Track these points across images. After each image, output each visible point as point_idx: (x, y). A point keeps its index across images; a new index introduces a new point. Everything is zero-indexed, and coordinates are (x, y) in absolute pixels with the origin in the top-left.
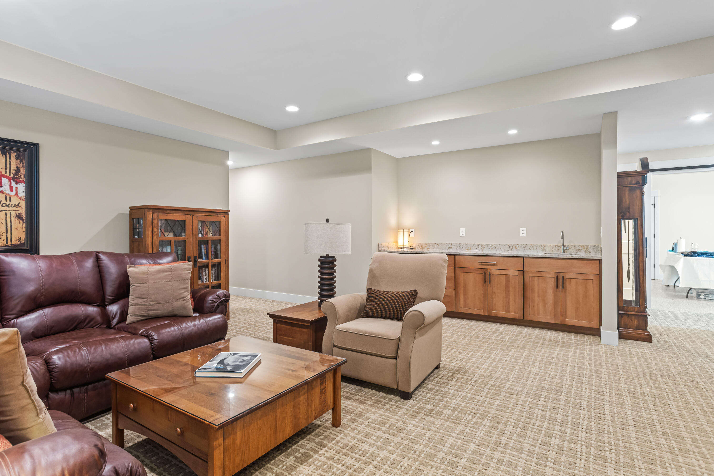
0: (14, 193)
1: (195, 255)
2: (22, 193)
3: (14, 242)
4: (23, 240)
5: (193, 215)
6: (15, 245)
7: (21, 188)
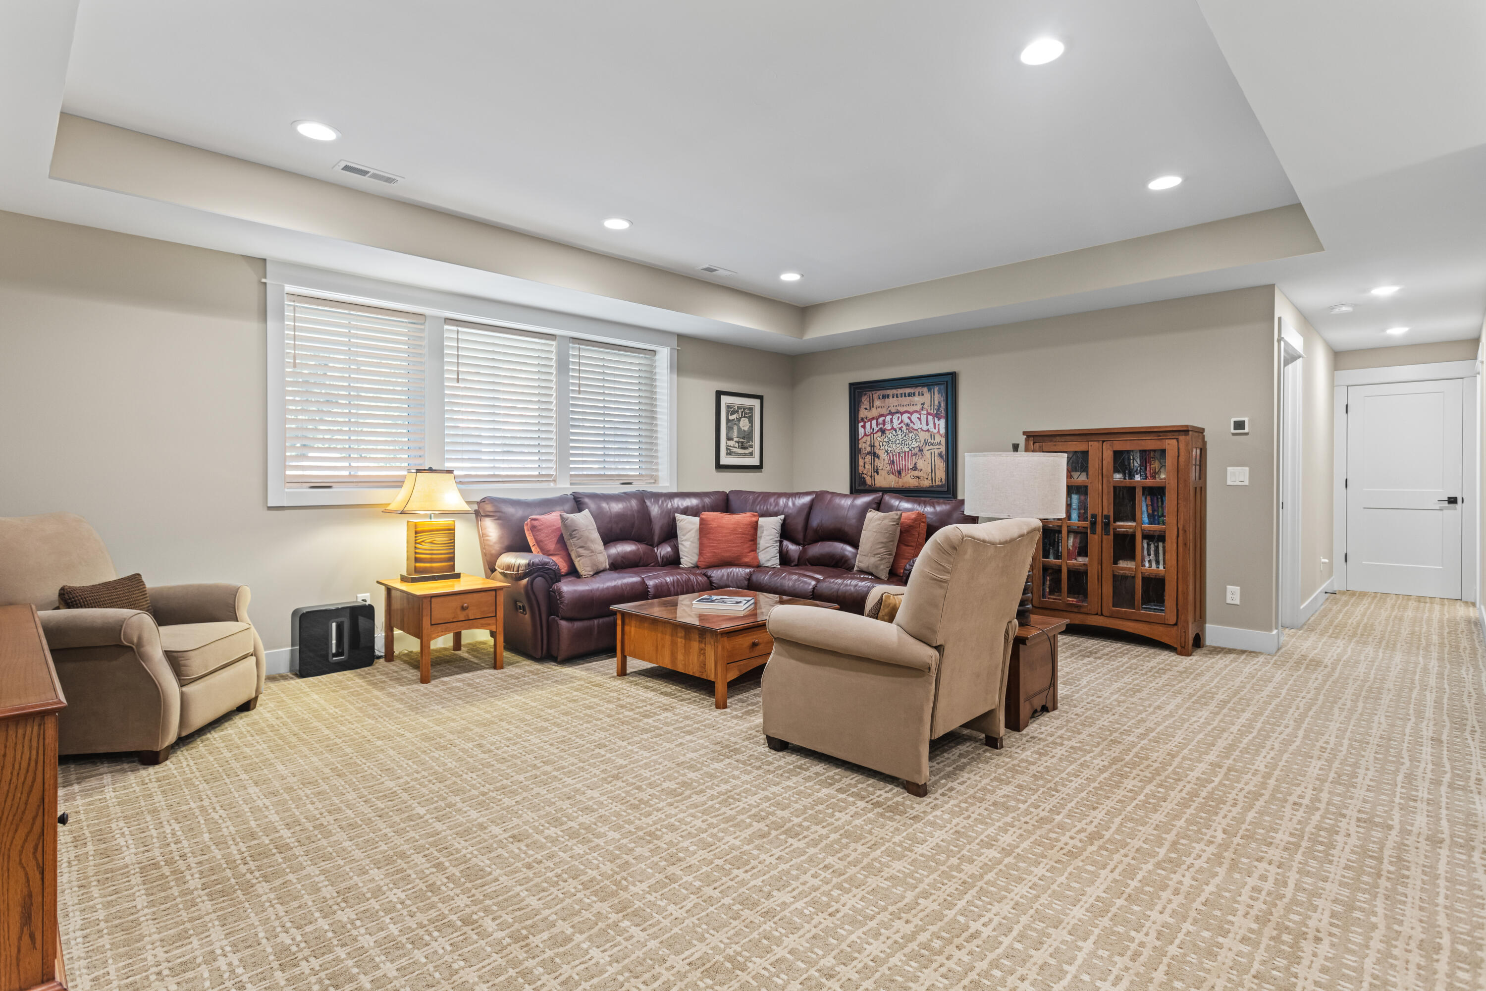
0: (936, 431)
1: (1105, 513)
2: (943, 431)
3: (937, 483)
4: (944, 480)
5: (1103, 441)
6: (938, 486)
7: (942, 423)
